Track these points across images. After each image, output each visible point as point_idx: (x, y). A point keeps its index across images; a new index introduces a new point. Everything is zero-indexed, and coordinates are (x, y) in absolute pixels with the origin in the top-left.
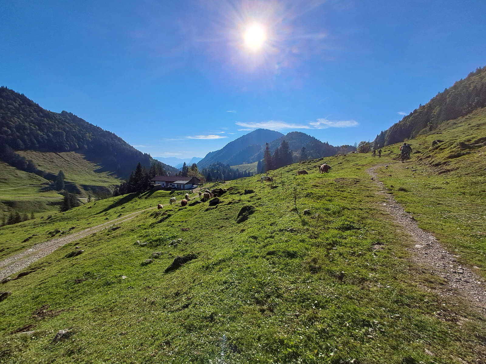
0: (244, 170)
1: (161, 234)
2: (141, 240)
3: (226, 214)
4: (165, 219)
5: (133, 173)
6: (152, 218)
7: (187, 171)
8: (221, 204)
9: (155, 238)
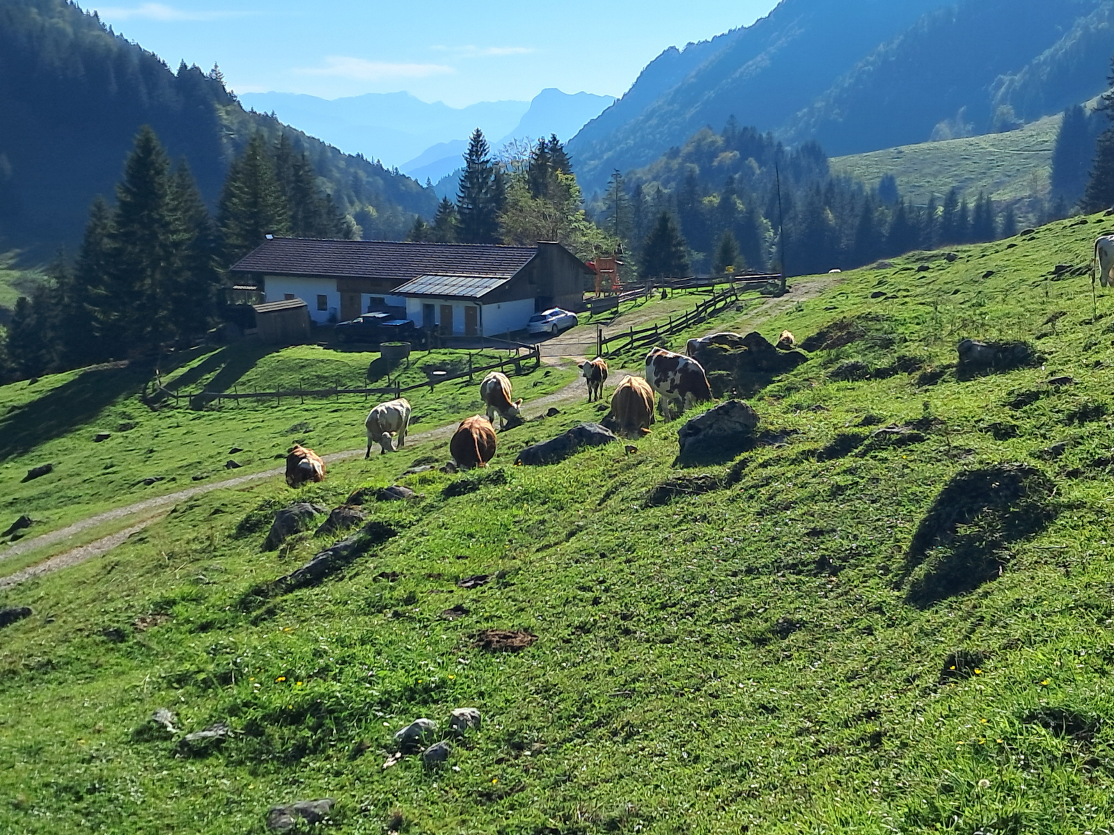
0: (943, 186)
1: (325, 670)
2: (184, 710)
3: (815, 533)
4: (348, 560)
5: (99, 213)
6: (249, 549)
7: (498, 198)
8: (768, 452)
9: (280, 699)
